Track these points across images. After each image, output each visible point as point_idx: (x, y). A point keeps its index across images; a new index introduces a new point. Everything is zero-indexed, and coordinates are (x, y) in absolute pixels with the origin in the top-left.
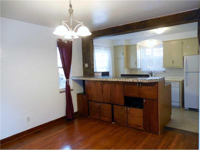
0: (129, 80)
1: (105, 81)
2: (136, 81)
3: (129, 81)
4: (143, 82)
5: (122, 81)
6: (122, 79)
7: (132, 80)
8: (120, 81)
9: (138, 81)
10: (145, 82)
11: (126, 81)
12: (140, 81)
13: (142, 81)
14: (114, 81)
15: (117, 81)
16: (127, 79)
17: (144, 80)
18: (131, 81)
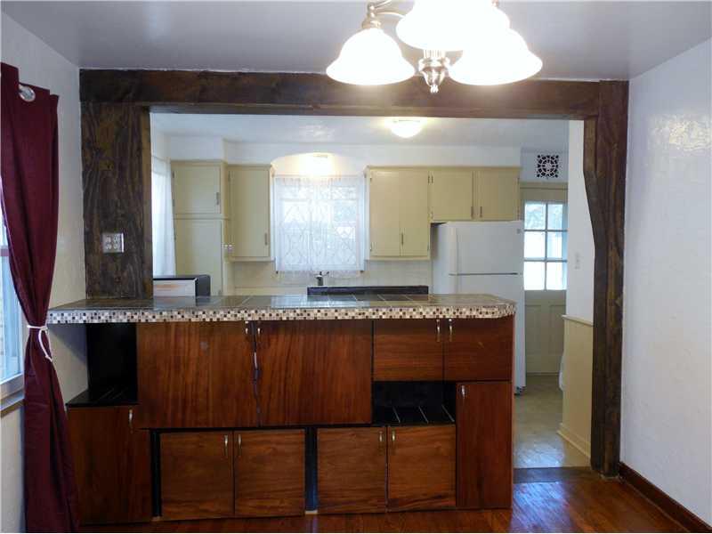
0: (421, 313)
1: (294, 320)
2: (451, 313)
3: (418, 317)
4: (481, 316)
5: (384, 317)
6: (384, 310)
7: (432, 313)
8: (374, 317)
9: (458, 314)
10: (487, 316)
11: (408, 317)
12: (468, 313)
13: (474, 313)
14: (347, 318)
15: (360, 317)
16: (411, 310)
17: (484, 310)
18: (427, 317)
